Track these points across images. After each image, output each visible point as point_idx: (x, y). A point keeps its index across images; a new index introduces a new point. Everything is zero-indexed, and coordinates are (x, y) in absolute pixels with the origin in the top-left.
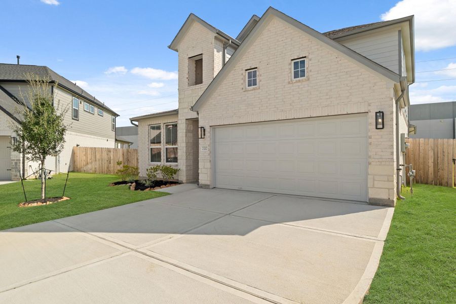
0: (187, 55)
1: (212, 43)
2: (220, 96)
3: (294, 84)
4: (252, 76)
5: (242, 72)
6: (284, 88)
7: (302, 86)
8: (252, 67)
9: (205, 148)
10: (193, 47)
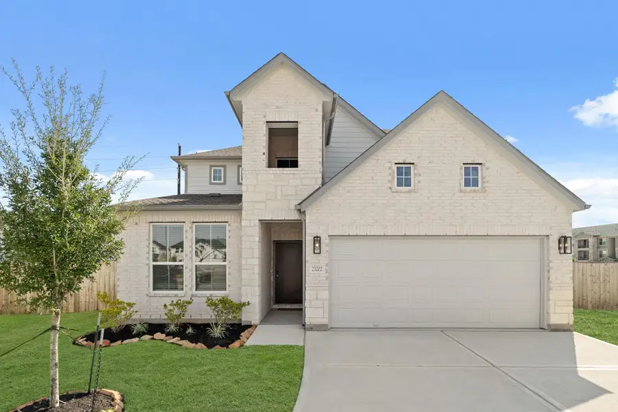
0: (265, 117)
1: (317, 110)
2: (349, 192)
3: (467, 194)
4: (404, 174)
5: (390, 165)
6: (454, 196)
7: (478, 198)
8: (407, 162)
9: (318, 269)
10: (278, 107)
